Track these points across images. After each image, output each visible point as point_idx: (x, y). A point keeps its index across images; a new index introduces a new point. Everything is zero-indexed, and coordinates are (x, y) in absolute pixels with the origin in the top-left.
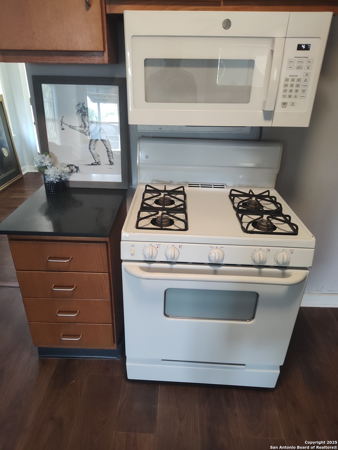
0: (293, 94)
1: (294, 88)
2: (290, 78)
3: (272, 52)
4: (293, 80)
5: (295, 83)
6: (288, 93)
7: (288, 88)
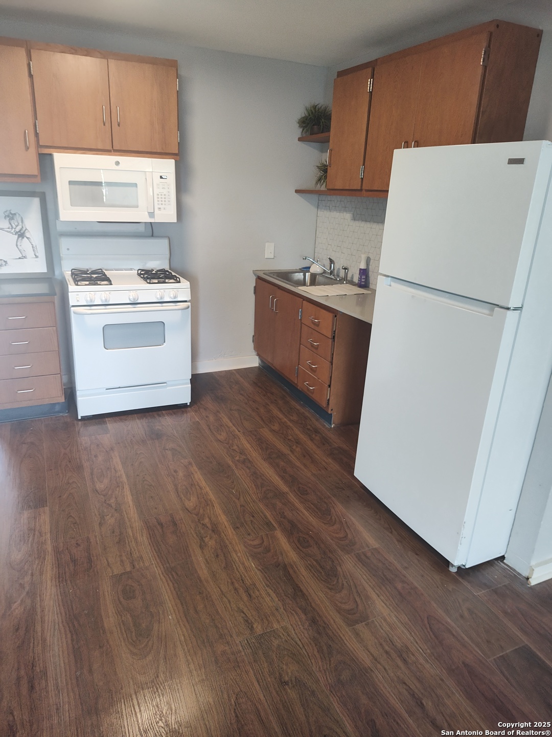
0: (163, 203)
1: (163, 200)
2: (160, 194)
3: (146, 179)
4: (161, 195)
5: (163, 197)
6: (160, 202)
7: (160, 199)
